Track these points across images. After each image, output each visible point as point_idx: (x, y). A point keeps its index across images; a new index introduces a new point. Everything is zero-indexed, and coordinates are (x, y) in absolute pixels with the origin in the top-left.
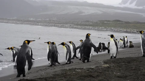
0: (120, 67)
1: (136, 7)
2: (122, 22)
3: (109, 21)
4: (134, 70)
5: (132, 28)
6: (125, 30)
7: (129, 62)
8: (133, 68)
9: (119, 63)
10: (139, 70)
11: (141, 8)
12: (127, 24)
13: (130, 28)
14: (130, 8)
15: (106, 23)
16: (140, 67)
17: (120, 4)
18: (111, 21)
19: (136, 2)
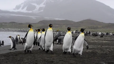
0: (8, 60)
1: (27, 12)
2: (16, 23)
3: (6, 23)
4: (18, 61)
5: (24, 28)
6: (19, 30)
7: (16, 55)
8: (18, 60)
9: (8, 57)
10: (23, 61)
11: (30, 12)
12: (20, 25)
13: (23, 28)
14: (22, 12)
15: (4, 25)
16: (23, 58)
17: (14, 9)
18: (8, 23)
19: (27, 7)
